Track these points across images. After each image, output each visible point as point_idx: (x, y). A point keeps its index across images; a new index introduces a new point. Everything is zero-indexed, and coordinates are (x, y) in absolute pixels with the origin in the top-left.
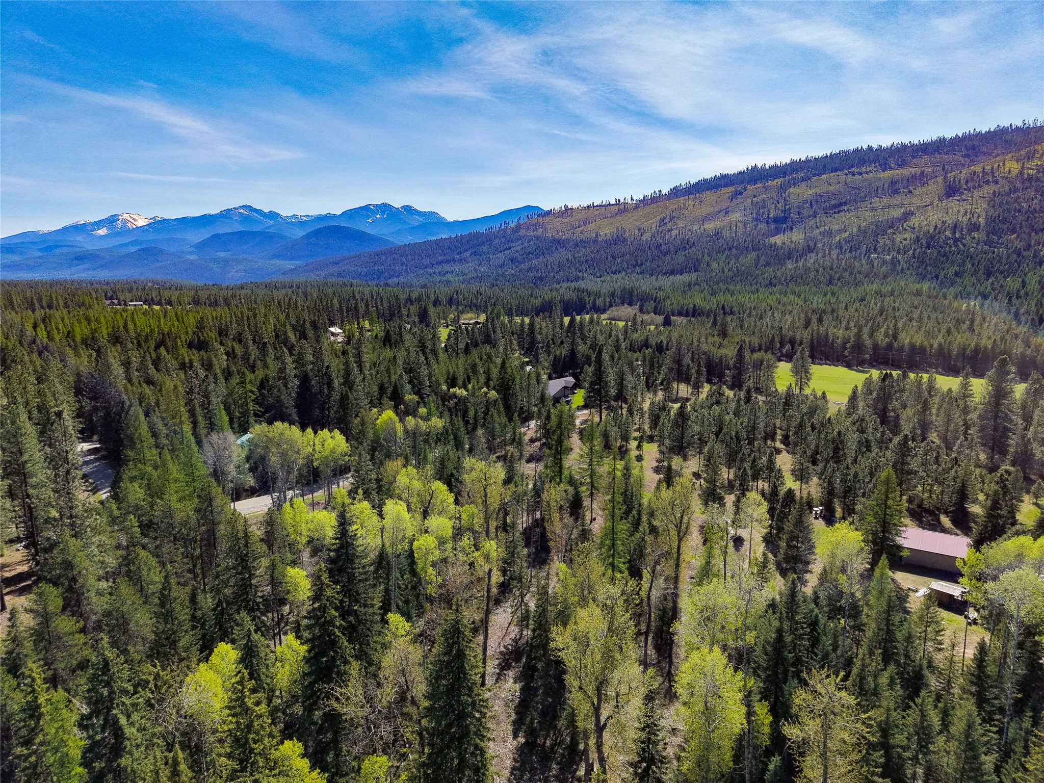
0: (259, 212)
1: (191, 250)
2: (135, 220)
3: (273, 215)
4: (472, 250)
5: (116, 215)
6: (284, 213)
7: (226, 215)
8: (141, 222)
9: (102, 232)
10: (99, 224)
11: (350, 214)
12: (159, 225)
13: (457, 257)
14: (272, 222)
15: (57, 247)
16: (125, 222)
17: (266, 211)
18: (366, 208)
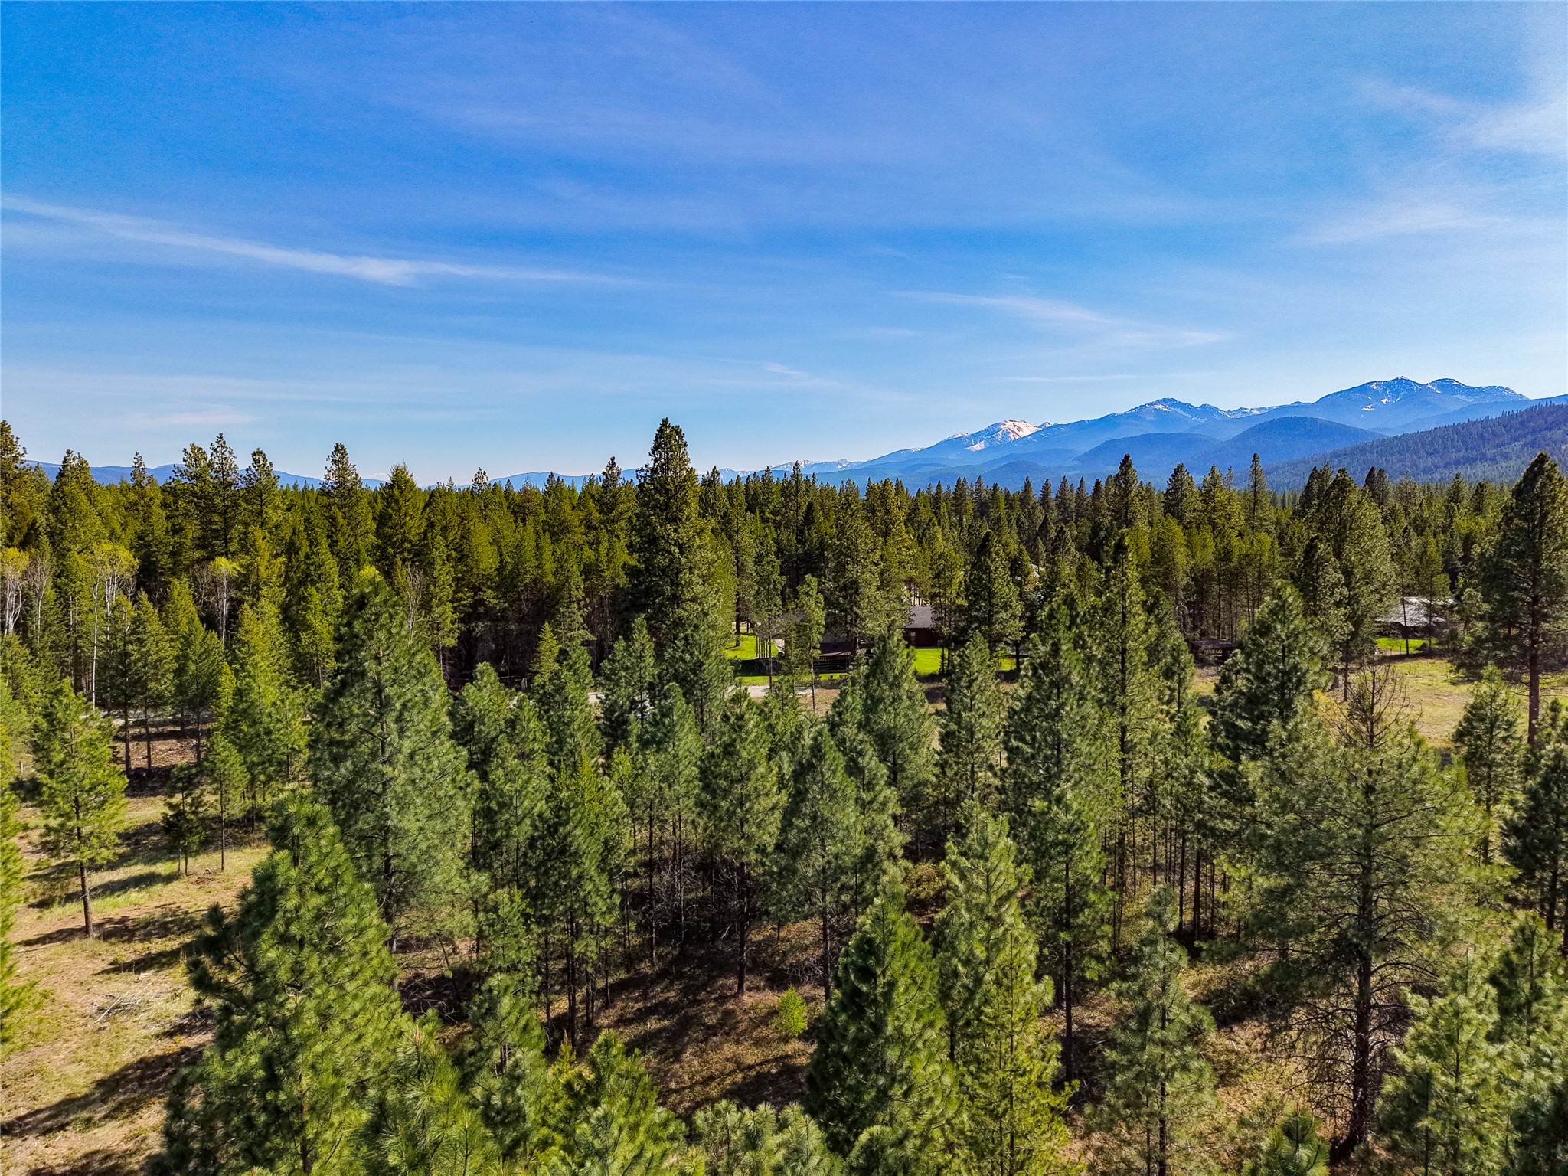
0: (1185, 407)
1: (1072, 464)
2: (1019, 429)
3: (1207, 410)
4: (1530, 438)
5: (998, 424)
6: (1224, 407)
7: (1136, 414)
8: (1026, 432)
9: (978, 447)
10: (976, 437)
11: (1331, 401)
12: (1047, 433)
13: (1491, 452)
14: (1203, 421)
15: (921, 466)
16: (1007, 432)
17: (1197, 404)
18: (1364, 388)
